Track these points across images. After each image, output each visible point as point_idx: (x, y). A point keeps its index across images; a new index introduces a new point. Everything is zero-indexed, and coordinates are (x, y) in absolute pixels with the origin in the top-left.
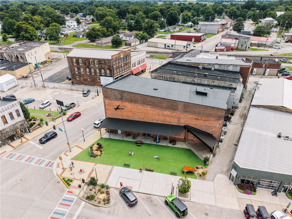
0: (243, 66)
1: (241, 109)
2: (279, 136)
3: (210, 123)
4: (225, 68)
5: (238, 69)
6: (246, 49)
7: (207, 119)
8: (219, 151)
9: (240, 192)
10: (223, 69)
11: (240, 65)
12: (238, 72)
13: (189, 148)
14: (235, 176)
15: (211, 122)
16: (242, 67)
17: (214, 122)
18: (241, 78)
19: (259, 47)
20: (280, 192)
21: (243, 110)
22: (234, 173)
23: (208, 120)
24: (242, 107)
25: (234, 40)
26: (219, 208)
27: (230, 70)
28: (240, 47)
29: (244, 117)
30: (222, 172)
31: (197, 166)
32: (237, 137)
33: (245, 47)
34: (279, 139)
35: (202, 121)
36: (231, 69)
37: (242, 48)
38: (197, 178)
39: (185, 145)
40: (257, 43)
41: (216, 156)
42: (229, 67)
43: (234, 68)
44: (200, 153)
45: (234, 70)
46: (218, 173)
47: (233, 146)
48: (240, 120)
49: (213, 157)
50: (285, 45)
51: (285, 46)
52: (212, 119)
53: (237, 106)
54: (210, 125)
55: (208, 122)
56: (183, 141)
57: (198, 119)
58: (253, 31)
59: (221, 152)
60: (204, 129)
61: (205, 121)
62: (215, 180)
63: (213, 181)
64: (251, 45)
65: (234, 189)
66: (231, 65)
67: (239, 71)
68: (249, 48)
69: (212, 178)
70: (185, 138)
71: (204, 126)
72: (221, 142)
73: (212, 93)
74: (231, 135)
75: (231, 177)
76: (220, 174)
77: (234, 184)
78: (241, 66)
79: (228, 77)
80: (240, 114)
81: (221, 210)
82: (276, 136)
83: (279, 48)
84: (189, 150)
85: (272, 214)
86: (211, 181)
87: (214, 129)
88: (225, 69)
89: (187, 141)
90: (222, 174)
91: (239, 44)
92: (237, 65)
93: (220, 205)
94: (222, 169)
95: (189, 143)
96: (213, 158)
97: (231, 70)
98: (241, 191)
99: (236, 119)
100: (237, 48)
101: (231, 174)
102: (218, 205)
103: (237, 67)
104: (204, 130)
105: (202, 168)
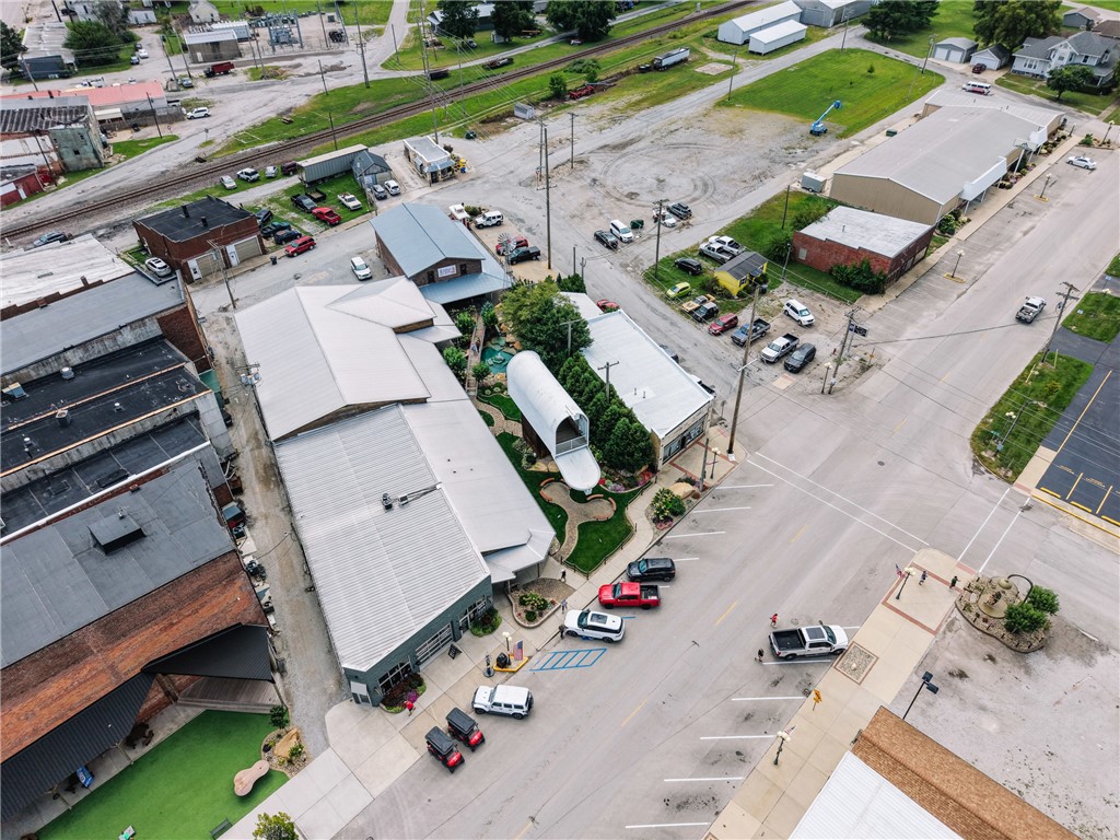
0: (163, 314)
1: (248, 449)
2: (389, 507)
3: (213, 607)
4: (110, 346)
5: (154, 330)
6: (100, 161)
7: (196, 605)
8: (286, 647)
9: (396, 713)
10: (103, 353)
11: (153, 315)
12: (161, 337)
13: (201, 710)
14: (365, 693)
15: (214, 602)
16: (162, 318)
17: (222, 598)
18: (186, 358)
19: (137, 131)
20: (461, 637)
21: (256, 452)
22: (359, 688)
23: (202, 606)
24: (247, 442)
25: (31, 141)
26: (381, 796)
27: (129, 345)
28: (70, 159)
29: (273, 475)
30: (332, 701)
31: (264, 743)
32: (297, 561)
33: (93, 155)
34: (390, 514)
35: (186, 621)
36: (128, 338)
37: (85, 162)
38: (289, 775)
39: (184, 711)
40: (121, 115)
41: (287, 666)
42: (119, 338)
43: (138, 331)
44: (243, 699)
45: (142, 339)
46: (325, 712)
47: (307, 597)
48: (269, 494)
49: (282, 676)
50: (212, 91)
51: (215, 98)
52: (212, 594)
53: (232, 451)
54: (216, 611)
55: (205, 609)
56: (167, 704)
57: (172, 625)
58: (66, 46)
59: (291, 644)
60: (206, 630)
61: (197, 611)
62: (331, 736)
63: (328, 746)
64: (104, 132)
65: (381, 718)
66: (121, 327)
67: (160, 333)
68: (105, 145)
69: (321, 738)
70: (168, 694)
71: (202, 623)
72: (271, 610)
73: (151, 511)
74: (281, 566)
75: (356, 699)
76: (330, 708)
77: (374, 706)
78: (159, 316)
79: (143, 383)
80: (257, 472)
81: (390, 798)
82: (382, 507)
83: (202, 114)
84: (208, 714)
85: (475, 706)
86: (323, 750)
87: (235, 610)
88: (111, 350)
89: (179, 692)
90: (336, 704)
91: (63, 150)
92: (142, 319)
93: (379, 789)
94: (325, 691)
95: (191, 695)
96: (286, 681)
97: (133, 342)
98: (398, 708)
99: (259, 496)
100: (65, 165)
101: (355, 695)
102: (376, 793)
103: (144, 325)
104: (209, 633)
105: (279, 736)
